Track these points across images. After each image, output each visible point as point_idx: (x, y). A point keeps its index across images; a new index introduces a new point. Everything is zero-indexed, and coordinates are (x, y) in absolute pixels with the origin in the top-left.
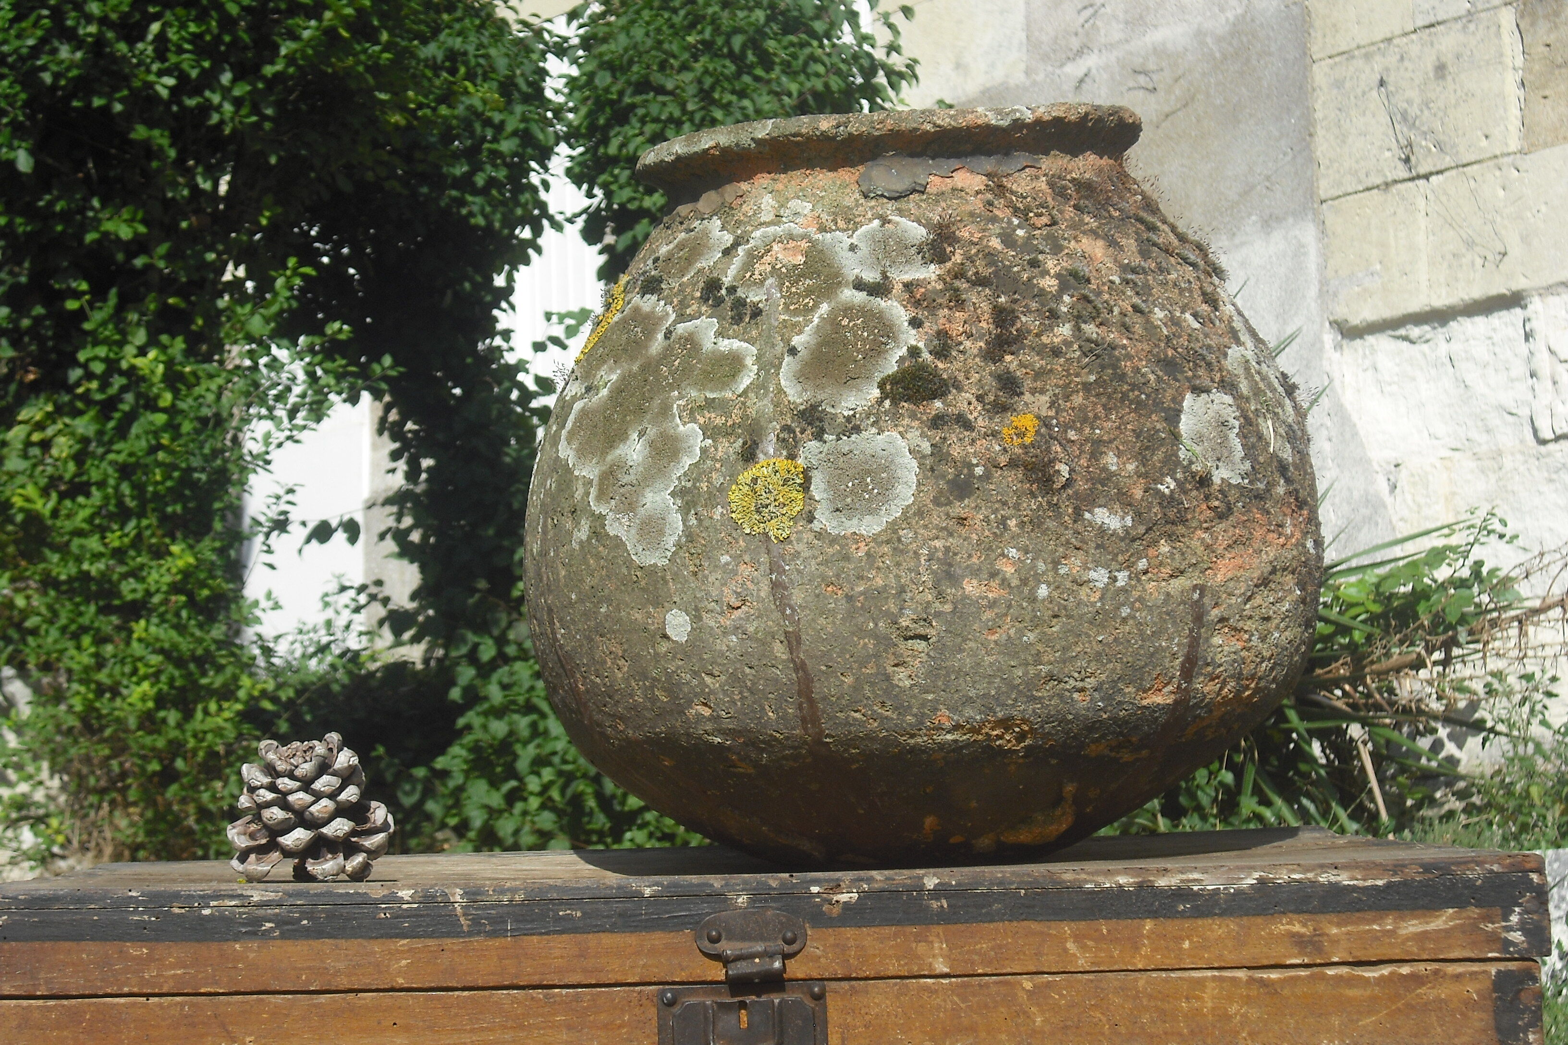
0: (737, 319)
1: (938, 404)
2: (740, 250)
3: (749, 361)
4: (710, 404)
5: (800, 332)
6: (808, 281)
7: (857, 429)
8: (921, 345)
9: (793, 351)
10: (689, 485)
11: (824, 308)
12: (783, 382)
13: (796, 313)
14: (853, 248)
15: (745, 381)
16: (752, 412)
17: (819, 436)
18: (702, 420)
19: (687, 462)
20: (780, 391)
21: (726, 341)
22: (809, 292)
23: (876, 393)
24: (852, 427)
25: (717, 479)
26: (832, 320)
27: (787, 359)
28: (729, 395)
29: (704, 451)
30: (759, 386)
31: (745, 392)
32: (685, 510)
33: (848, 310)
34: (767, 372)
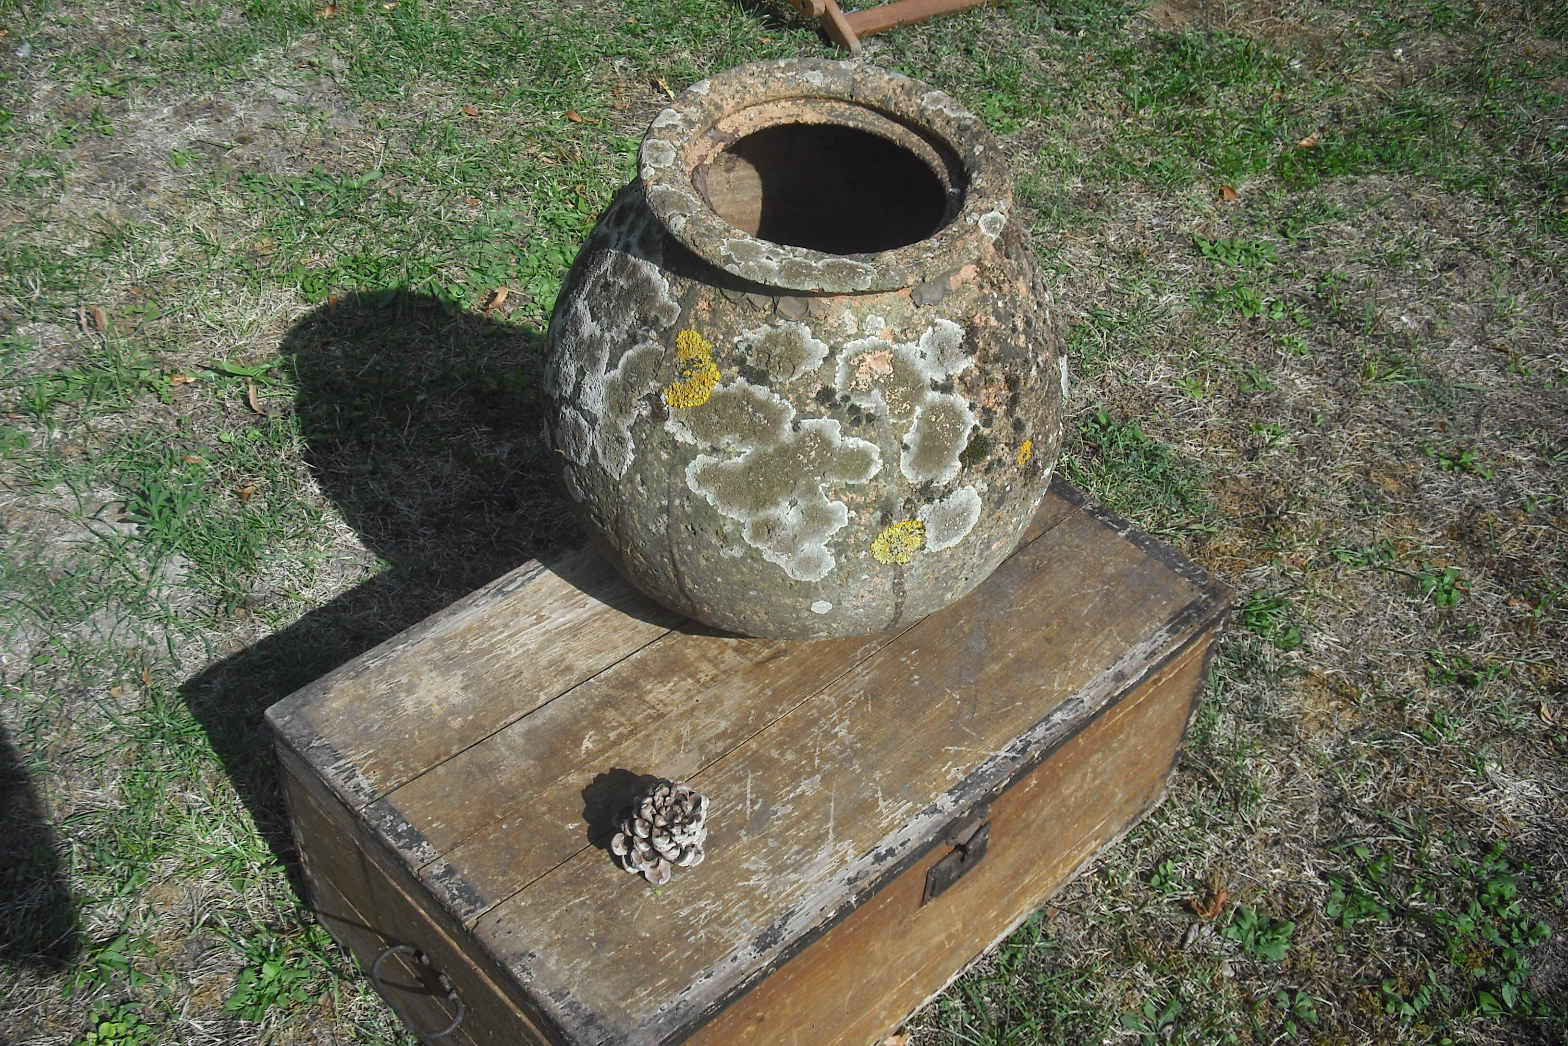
0: (857, 422)
1: (989, 458)
2: (840, 359)
3: (875, 456)
4: (850, 488)
5: (907, 432)
6: (901, 389)
7: (950, 491)
8: (978, 423)
9: (906, 447)
10: (840, 540)
11: (918, 410)
12: (903, 471)
13: (900, 416)
14: (923, 356)
15: (874, 470)
16: (884, 492)
17: (930, 500)
18: (845, 499)
19: (837, 527)
20: (901, 476)
21: (852, 440)
22: (905, 398)
23: (959, 464)
24: (948, 491)
25: (863, 537)
26: (924, 419)
27: (903, 454)
28: (864, 481)
29: (851, 519)
30: (886, 474)
31: (876, 478)
32: (838, 555)
33: (933, 409)
34: (892, 465)
